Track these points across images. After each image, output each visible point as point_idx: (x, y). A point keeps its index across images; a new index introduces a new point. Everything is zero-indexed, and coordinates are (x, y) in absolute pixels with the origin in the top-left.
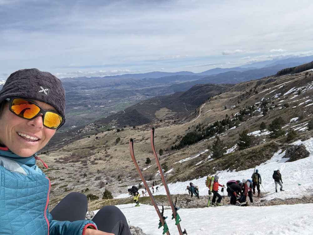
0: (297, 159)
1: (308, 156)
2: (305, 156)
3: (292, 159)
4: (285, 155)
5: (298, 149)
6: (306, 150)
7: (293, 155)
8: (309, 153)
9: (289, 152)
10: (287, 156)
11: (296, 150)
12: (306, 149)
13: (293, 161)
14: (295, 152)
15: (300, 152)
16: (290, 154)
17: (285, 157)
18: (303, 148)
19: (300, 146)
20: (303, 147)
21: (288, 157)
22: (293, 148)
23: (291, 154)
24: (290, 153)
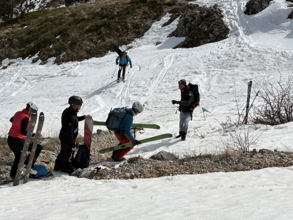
0: (202, 41)
1: (225, 38)
2: (218, 36)
3: (191, 41)
4: (177, 30)
5: (206, 16)
6: (222, 21)
7: (193, 32)
8: (229, 29)
9: (187, 23)
10: (180, 32)
11: (203, 19)
12: (223, 19)
13: (192, 47)
14: (199, 24)
15: (209, 26)
16: (187, 29)
17: (174, 34)
18: (217, 17)
19: (212, 10)
20: (217, 14)
21: (181, 36)
22: (196, 14)
23: (190, 29)
24: (187, 25)
